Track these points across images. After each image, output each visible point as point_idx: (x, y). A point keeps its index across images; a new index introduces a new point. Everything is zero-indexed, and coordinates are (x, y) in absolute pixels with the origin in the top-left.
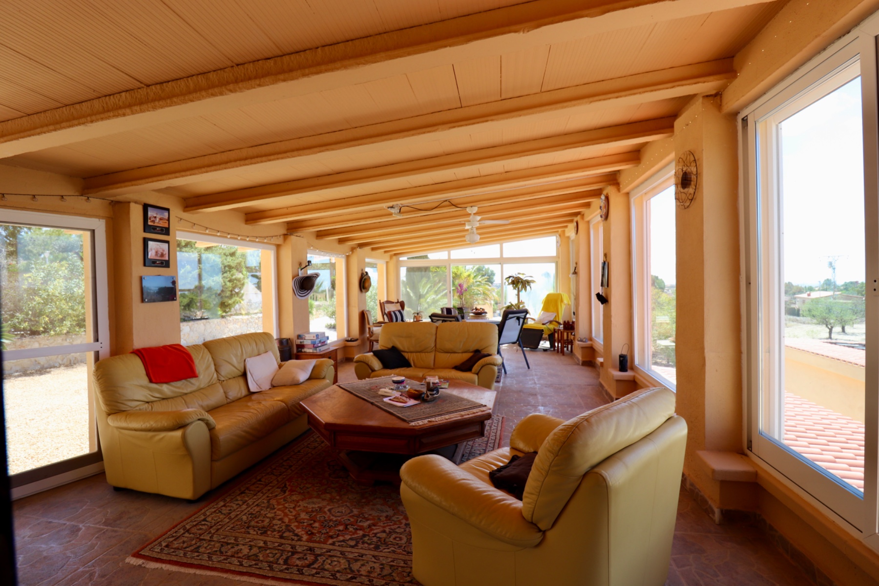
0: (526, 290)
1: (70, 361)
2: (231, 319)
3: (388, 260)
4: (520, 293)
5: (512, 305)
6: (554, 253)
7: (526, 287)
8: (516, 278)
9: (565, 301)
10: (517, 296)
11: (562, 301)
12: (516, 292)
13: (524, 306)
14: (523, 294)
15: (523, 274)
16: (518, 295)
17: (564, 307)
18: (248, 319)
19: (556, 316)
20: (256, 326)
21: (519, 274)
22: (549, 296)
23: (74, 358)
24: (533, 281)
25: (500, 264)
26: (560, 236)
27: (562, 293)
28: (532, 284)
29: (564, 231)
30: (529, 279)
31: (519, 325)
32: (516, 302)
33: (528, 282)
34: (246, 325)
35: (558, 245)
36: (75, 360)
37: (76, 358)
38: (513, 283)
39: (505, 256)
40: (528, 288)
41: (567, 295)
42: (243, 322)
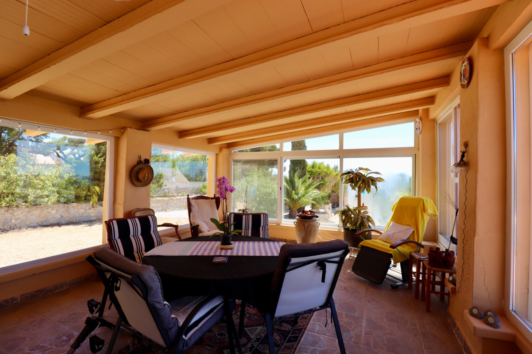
0: (369, 190)
1: (11, 227)
2: (154, 200)
3: (218, 152)
4: (362, 194)
5: (349, 209)
6: (410, 143)
7: (369, 186)
8: (356, 174)
9: (430, 211)
10: (357, 198)
11: (424, 210)
12: (355, 192)
13: (366, 212)
14: (365, 195)
15: (367, 170)
16: (359, 197)
17: (427, 218)
18: (168, 200)
19: (414, 231)
20: (175, 205)
21: (360, 169)
22: (402, 201)
23: (14, 225)
24: (380, 180)
25: (339, 157)
26: (421, 119)
27: (424, 198)
28: (379, 184)
29: (427, 111)
30: (375, 176)
31: (323, 280)
32: (356, 205)
33: (373, 181)
34: (166, 204)
35: (418, 132)
36: (15, 226)
37: (15, 225)
38: (351, 181)
39: (345, 147)
40: (372, 187)
41: (432, 201)
42: (164, 202)
